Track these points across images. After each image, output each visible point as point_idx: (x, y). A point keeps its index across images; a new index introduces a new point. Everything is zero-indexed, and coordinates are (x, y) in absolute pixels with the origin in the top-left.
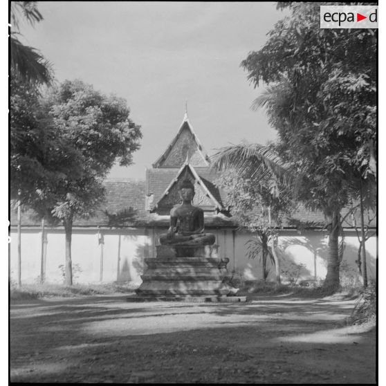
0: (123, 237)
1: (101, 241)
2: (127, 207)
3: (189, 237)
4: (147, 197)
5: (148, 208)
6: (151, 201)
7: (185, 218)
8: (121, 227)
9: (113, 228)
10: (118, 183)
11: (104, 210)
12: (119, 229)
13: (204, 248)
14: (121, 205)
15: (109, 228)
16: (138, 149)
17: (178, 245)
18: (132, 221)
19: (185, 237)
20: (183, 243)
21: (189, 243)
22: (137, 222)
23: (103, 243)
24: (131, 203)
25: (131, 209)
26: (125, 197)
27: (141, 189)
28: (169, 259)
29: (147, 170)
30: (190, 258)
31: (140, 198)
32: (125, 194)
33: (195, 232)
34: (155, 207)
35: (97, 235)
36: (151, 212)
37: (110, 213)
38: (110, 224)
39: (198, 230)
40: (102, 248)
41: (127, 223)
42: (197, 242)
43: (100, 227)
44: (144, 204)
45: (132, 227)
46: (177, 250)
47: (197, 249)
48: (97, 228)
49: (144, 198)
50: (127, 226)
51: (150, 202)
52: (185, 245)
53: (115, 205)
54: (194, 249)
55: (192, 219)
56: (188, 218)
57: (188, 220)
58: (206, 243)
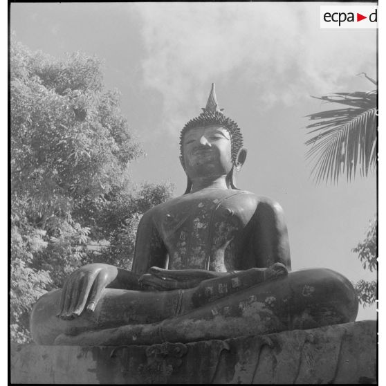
7: (188, 224)
47: (230, 355)
54: (215, 354)
55: (222, 225)
56: (201, 222)
57: (200, 230)
58: (296, 319)
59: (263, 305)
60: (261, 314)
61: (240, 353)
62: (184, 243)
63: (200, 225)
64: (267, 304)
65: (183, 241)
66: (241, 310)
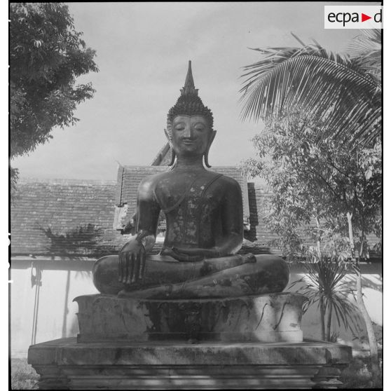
0: (73, 273)
1: (36, 281)
2: (83, 224)
3: (199, 265)
4: (117, 209)
5: (118, 225)
6: (124, 215)
7: (184, 204)
8: (71, 256)
9: (57, 258)
10: (72, 187)
11: (46, 228)
12: (67, 259)
13: (251, 305)
14: (74, 220)
15: (49, 259)
16: (89, 96)
17: (161, 295)
18: (89, 246)
19: (182, 267)
20: (176, 288)
21: (196, 286)
22: (99, 248)
23: (40, 284)
24: (92, 218)
25: (90, 227)
26: (82, 209)
27: (110, 197)
28: (119, 353)
29: (120, 166)
30: (203, 347)
31: (107, 210)
32: (82, 203)
33: (217, 249)
34: (130, 224)
35: (30, 269)
36: (123, 232)
37: (54, 233)
38: (51, 252)
39: (227, 245)
40: (37, 294)
41: (82, 250)
42: (227, 283)
43: (34, 256)
44: (112, 219)
45: (89, 256)
46: (154, 314)
47: (226, 309)
48: (29, 258)
49: (113, 210)
50: (82, 256)
51: (121, 216)
52: (182, 295)
53: (64, 222)
54: (218, 308)
55: (207, 207)
56: (193, 203)
57: (193, 209)
58: (260, 289)
59: (243, 281)
60: (242, 286)
61: (231, 308)
62: (181, 218)
63: (192, 206)
64: (246, 280)
65: (180, 216)
66: (230, 282)
